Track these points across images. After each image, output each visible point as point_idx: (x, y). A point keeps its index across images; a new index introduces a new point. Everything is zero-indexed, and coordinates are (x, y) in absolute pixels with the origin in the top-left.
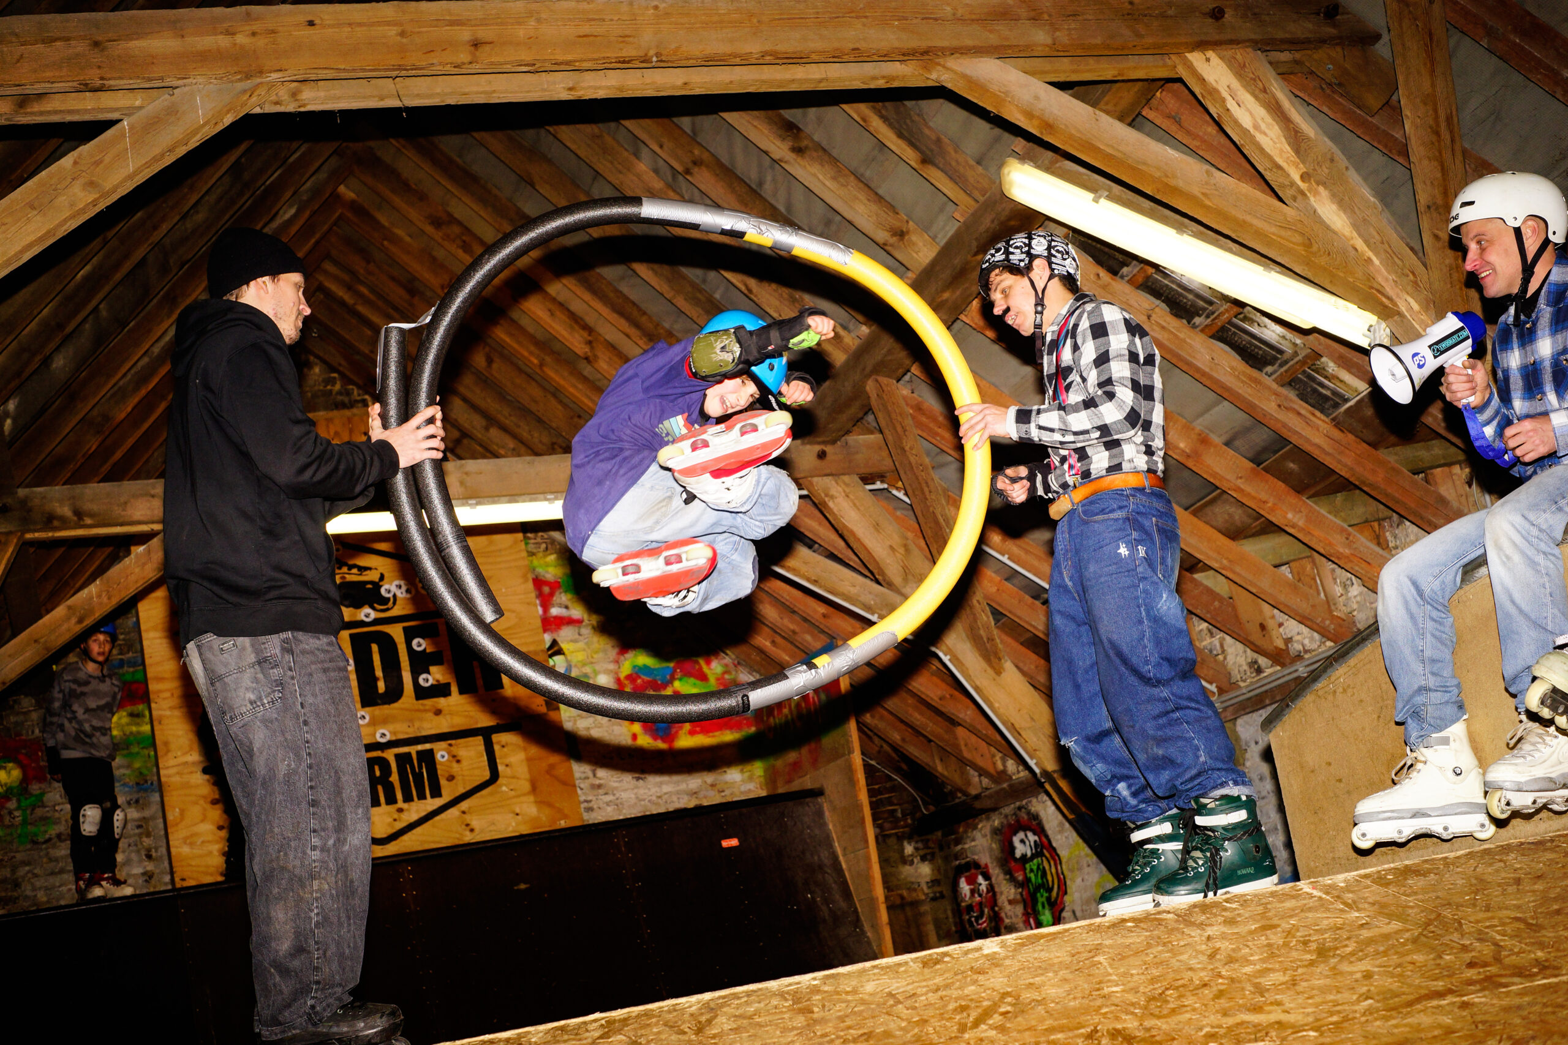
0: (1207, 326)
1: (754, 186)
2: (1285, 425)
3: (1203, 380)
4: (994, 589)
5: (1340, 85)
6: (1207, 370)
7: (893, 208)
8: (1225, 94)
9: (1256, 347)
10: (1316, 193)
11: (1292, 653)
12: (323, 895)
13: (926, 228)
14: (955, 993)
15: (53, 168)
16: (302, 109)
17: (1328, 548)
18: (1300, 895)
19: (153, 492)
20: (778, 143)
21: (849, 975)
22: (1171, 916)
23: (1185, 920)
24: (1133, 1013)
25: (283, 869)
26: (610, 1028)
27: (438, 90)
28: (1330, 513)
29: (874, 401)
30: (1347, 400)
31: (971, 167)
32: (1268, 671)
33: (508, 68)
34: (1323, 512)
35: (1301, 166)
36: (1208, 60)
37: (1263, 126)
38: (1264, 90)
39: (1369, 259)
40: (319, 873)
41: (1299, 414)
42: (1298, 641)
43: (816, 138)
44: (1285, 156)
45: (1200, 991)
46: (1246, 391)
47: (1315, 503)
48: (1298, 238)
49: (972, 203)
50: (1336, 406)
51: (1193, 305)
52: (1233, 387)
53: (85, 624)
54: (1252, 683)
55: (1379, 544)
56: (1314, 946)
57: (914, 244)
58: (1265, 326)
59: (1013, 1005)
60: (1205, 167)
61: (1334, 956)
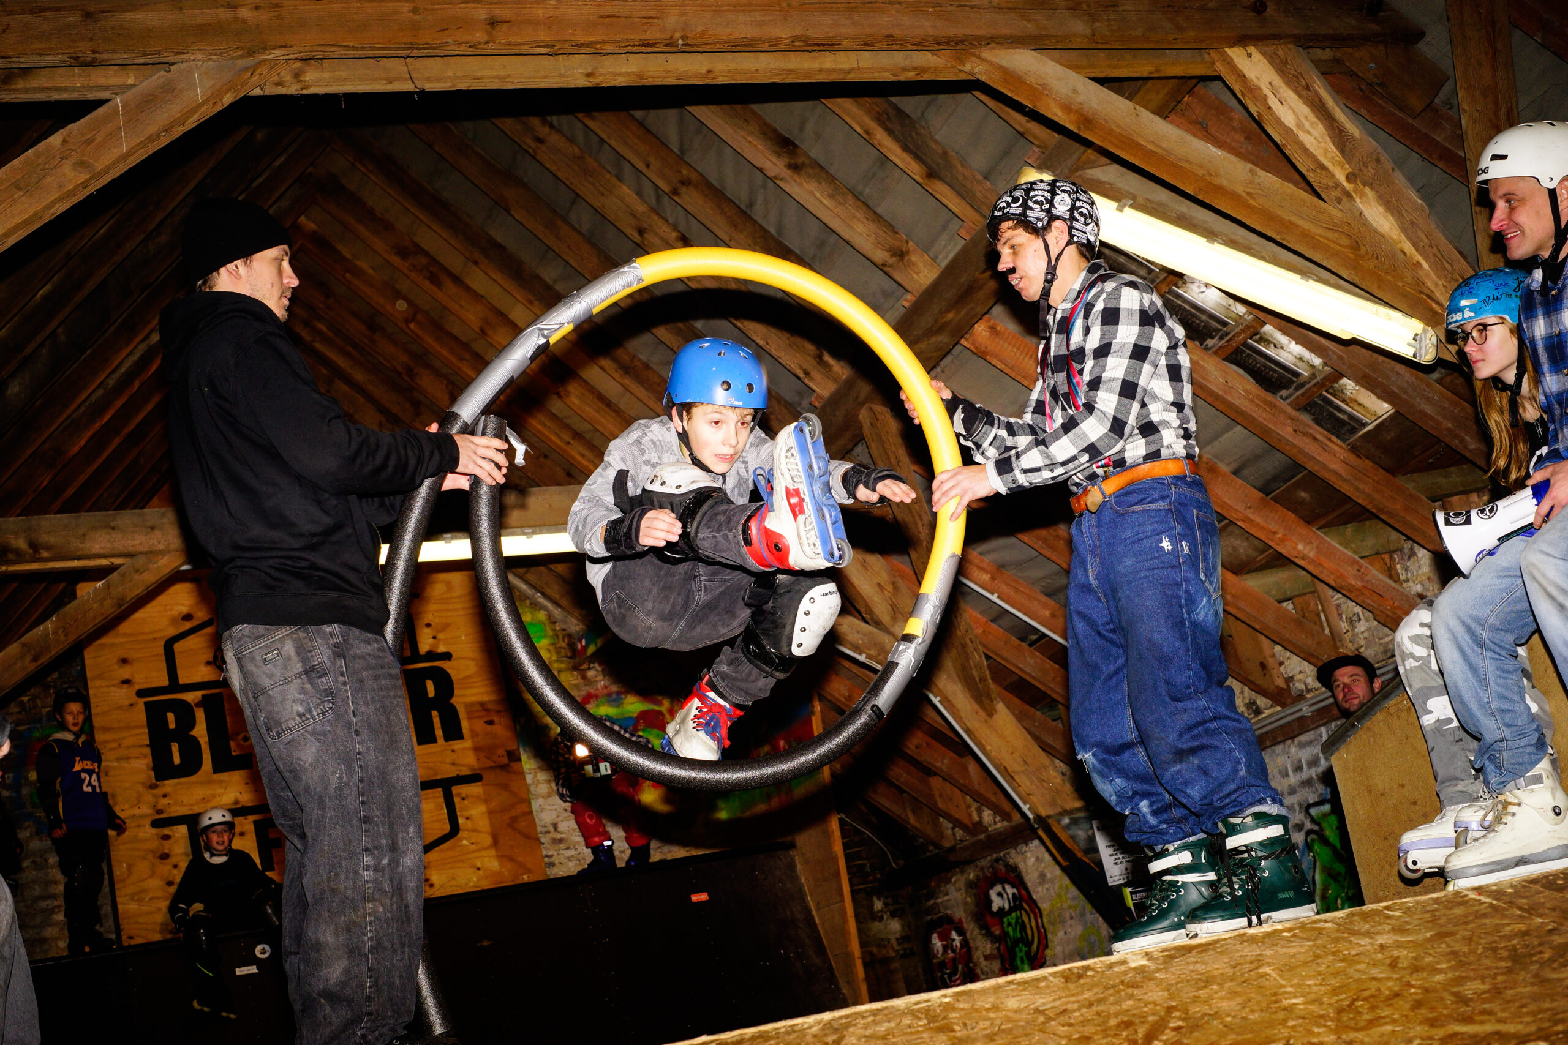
0: (1220, 348)
1: (744, 208)
2: (1301, 451)
3: (1216, 404)
4: (980, 631)
5: (1382, 85)
6: (1221, 393)
7: (892, 229)
8: (1267, 91)
9: (1271, 369)
10: (1362, 195)
11: (1294, 692)
13: (926, 250)
14: (1113, 1009)
15: (41, 146)
16: (305, 92)
17: (1339, 581)
18: (1467, 901)
19: (112, 524)
20: (774, 160)
22: (1329, 925)
23: (1346, 929)
24: (1325, 1026)
25: (334, 890)
27: (450, 74)
28: (1340, 544)
29: (867, 430)
30: (1364, 425)
31: (978, 182)
33: (525, 49)
34: (1334, 543)
35: (1347, 166)
36: (1250, 55)
37: (1307, 125)
38: (1307, 88)
39: (1418, 263)
40: (373, 894)
41: (1315, 439)
42: (1300, 680)
43: (813, 154)
44: (1330, 155)
45: (1394, 1001)
46: (1261, 415)
47: (1325, 533)
48: (1345, 241)
50: (1353, 430)
51: (1207, 326)
52: (1248, 411)
53: (39, 663)
55: (1390, 577)
56: (1505, 954)
57: (914, 264)
58: (1282, 348)
59: (1183, 1020)
60: (1251, 166)
61: (1532, 962)
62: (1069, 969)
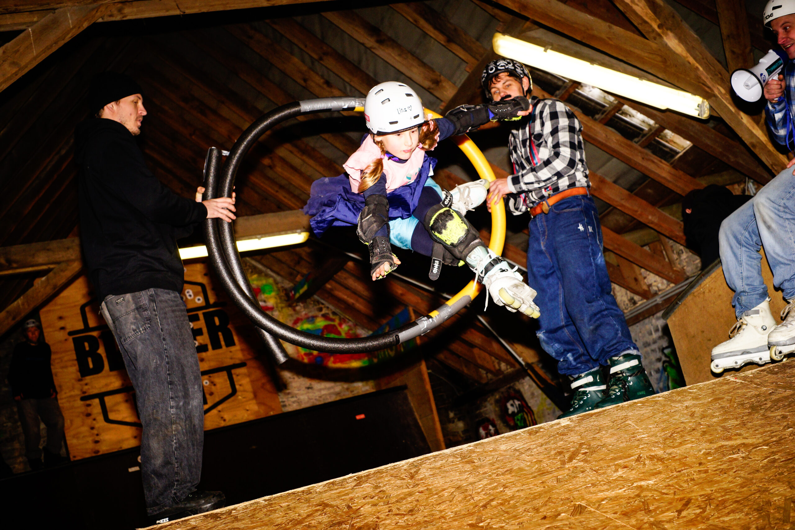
0: (603, 119)
1: (356, 65)
2: (646, 168)
6: (604, 142)
7: (432, 70)
9: (628, 127)
10: (666, 35)
11: (652, 292)
12: (179, 433)
13: (450, 79)
14: (553, 446)
16: (126, 19)
17: (670, 233)
20: (370, 39)
21: (489, 443)
22: (660, 399)
23: (669, 400)
24: (658, 447)
25: (155, 419)
26: (360, 482)
28: (670, 215)
30: (678, 153)
31: (474, 42)
32: (640, 303)
34: (667, 215)
35: (658, 20)
37: (636, 1)
39: (697, 68)
40: (176, 421)
41: (653, 162)
42: (655, 286)
43: (389, 35)
44: (648, 15)
45: (692, 433)
46: (625, 151)
47: (662, 210)
48: (659, 59)
49: (476, 61)
50: (673, 156)
51: (595, 108)
52: (618, 150)
53: (16, 320)
54: (631, 310)
56: (748, 406)
57: (444, 87)
58: (633, 116)
59: (588, 449)
60: (608, 24)
61: (761, 409)
62: (531, 429)
